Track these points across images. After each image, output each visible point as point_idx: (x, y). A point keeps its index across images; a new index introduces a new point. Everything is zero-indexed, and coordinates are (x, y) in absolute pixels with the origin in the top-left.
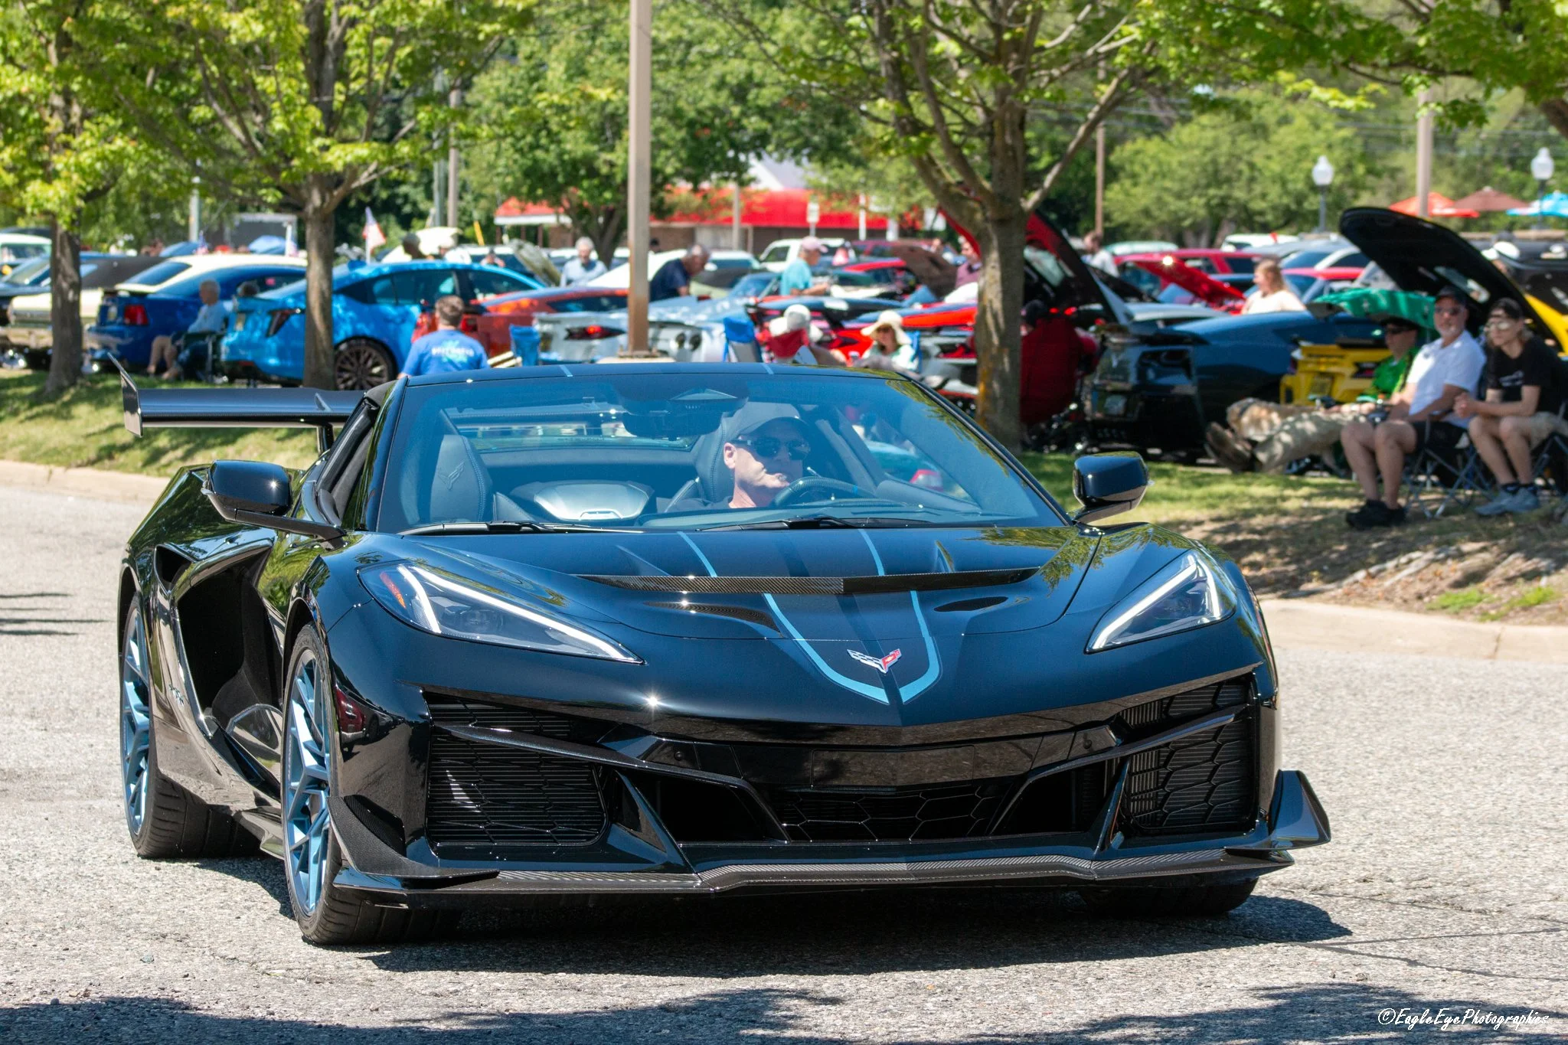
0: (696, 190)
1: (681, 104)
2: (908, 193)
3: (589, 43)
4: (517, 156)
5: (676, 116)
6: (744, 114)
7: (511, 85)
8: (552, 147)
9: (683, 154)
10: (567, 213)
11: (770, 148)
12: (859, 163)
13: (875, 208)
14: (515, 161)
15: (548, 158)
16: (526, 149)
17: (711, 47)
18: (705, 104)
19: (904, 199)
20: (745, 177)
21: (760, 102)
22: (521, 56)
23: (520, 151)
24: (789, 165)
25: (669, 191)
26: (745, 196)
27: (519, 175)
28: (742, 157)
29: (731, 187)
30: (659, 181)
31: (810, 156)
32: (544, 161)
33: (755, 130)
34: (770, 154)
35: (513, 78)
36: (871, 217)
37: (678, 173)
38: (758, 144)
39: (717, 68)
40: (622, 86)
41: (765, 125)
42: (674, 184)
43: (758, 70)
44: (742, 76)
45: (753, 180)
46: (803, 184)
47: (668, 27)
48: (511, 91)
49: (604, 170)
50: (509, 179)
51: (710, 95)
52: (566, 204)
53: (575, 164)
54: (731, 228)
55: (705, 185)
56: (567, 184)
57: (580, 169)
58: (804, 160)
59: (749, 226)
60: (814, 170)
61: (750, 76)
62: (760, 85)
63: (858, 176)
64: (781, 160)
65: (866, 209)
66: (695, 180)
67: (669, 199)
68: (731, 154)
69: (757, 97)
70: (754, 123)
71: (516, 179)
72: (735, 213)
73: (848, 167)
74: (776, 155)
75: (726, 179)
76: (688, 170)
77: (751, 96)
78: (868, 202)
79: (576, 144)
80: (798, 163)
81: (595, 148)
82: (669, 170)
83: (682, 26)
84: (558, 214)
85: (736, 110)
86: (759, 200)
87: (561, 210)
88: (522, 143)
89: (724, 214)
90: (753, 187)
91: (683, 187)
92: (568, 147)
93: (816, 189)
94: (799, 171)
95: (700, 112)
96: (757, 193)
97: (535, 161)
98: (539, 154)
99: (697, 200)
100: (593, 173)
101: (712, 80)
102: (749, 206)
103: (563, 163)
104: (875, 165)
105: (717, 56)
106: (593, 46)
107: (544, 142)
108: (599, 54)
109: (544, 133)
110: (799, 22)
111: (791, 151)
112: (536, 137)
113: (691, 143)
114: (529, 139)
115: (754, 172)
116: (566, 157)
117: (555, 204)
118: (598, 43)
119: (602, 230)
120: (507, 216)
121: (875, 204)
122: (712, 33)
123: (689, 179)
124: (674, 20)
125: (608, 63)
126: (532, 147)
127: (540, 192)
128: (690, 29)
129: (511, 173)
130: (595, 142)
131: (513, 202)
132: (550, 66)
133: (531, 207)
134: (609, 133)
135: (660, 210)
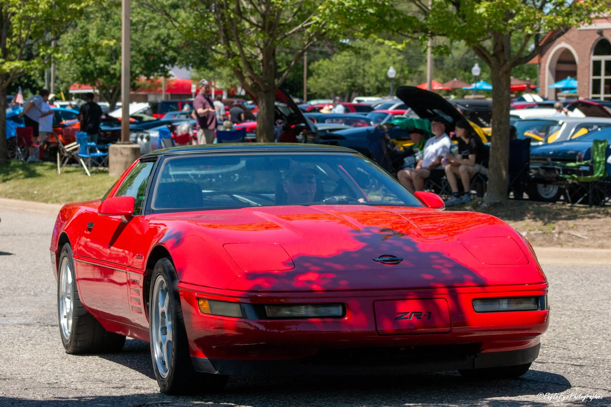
0: (148, 79)
1: (141, 46)
2: (231, 81)
3: (105, 23)
4: (78, 66)
5: (140, 51)
6: (166, 50)
7: (75, 39)
8: (92, 63)
9: (143, 65)
10: (98, 88)
11: (177, 63)
12: (211, 69)
13: (218, 87)
14: (77, 68)
15: (90, 67)
16: (81, 63)
17: (154, 23)
18: (151, 46)
19: (229, 83)
20: (168, 74)
21: (173, 45)
22: (78, 28)
23: (79, 64)
24: (184, 70)
25: (138, 80)
26: (166, 82)
27: (78, 73)
28: (166, 67)
29: (162, 79)
30: (133, 76)
31: (192, 66)
32: (89, 68)
33: (171, 56)
34: (177, 65)
35: (76, 36)
36: (216, 90)
37: (141, 73)
38: (172, 61)
39: (156, 32)
40: (119, 40)
41: (175, 54)
42: (139, 77)
43: (172, 33)
44: (166, 35)
45: (170, 76)
46: (190, 77)
47: (137, 16)
48: (75, 41)
49: (112, 72)
50: (75, 75)
51: (153, 42)
52: (97, 85)
53: (101, 69)
54: (161, 95)
55: (152, 77)
56: (98, 77)
57: (103, 71)
58: (190, 68)
59: (169, 93)
60: (194, 72)
61: (169, 35)
62: (173, 39)
63: (211, 74)
64: (181, 68)
65: (214, 87)
66: (148, 76)
67: (138, 83)
68: (162, 65)
69: (172, 43)
70: (171, 53)
71: (78, 75)
72: (163, 89)
73: (207, 71)
74: (179, 66)
75: (161, 75)
76: (145, 72)
77: (169, 43)
78: (215, 84)
79: (101, 61)
80: (188, 69)
81: (108, 63)
82: (137, 72)
83: (142, 15)
84: (94, 89)
85: (163, 48)
86: (173, 83)
87: (95, 87)
88: (79, 62)
89: (159, 89)
90: (171, 78)
91: (143, 78)
92: (98, 62)
93: (194, 79)
94: (188, 72)
95: (150, 49)
96: (172, 81)
97: (85, 68)
98: (87, 66)
99: (148, 84)
100: (108, 73)
101: (153, 37)
102: (169, 86)
103: (96, 69)
104: (218, 70)
105: (156, 27)
106: (107, 23)
107: (88, 61)
108: (109, 26)
109: (88, 57)
110: (187, 14)
111: (185, 64)
112: (85, 59)
113: (146, 61)
114: (83, 60)
115: (170, 72)
116: (97, 66)
117: (93, 85)
118: (109, 22)
119: (111, 95)
120: (74, 90)
121: (218, 85)
122: (154, 18)
123: (145, 75)
124: (139, 13)
125: (113, 30)
126: (84, 63)
127: (87, 80)
128: (145, 17)
129: (76, 73)
130: (108, 61)
131: (77, 85)
132: (91, 31)
133: (83, 86)
134: (114, 57)
135: (134, 87)
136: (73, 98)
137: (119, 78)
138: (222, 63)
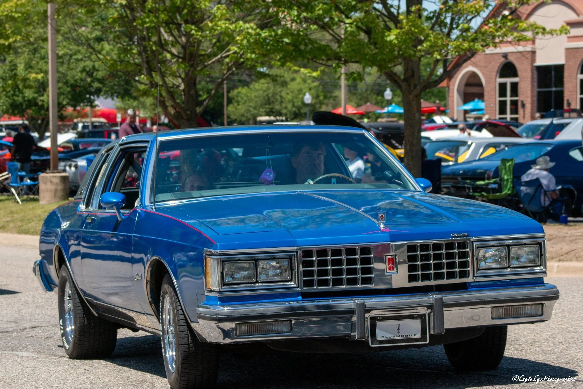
0: (75, 110)
1: (68, 78)
2: (154, 110)
3: (32, 56)
4: (7, 99)
5: (66, 83)
6: (92, 81)
7: (4, 72)
8: (21, 95)
9: (70, 96)
10: (27, 119)
11: (102, 94)
12: (135, 98)
13: (142, 115)
14: (6, 101)
15: (19, 99)
16: (11, 96)
17: (79, 57)
18: (77, 78)
19: (153, 112)
20: (94, 104)
21: (98, 77)
22: (7, 62)
23: (8, 97)
24: (109, 100)
25: (64, 111)
26: (93, 111)
27: (8, 105)
28: (92, 97)
29: (88, 109)
30: (60, 107)
31: (117, 97)
32: (18, 100)
33: (96, 87)
34: (102, 96)
35: (5, 70)
36: (141, 119)
37: (68, 104)
38: (98, 92)
39: (82, 64)
40: (46, 73)
41: (100, 85)
42: (66, 108)
43: (97, 65)
44: (91, 67)
45: (96, 106)
46: (115, 107)
47: (62, 49)
48: (4, 75)
49: (40, 103)
50: (4, 107)
51: (79, 74)
52: (26, 116)
53: (29, 101)
55: (78, 108)
56: (27, 108)
57: (32, 103)
58: (115, 98)
60: (119, 102)
61: (94, 67)
62: (98, 70)
63: (135, 103)
64: (106, 98)
65: (139, 116)
66: (74, 106)
67: (65, 113)
68: (88, 96)
69: (97, 75)
70: (96, 85)
71: (7, 108)
73: (131, 100)
74: (104, 96)
75: (87, 106)
76: (72, 103)
77: (94, 75)
78: (139, 113)
79: (29, 94)
80: (113, 99)
81: (36, 95)
82: (65, 103)
83: (68, 49)
84: (23, 120)
85: (89, 80)
86: (99, 113)
87: (24, 118)
88: (9, 94)
90: (97, 108)
91: (70, 109)
92: (26, 95)
93: (119, 109)
94: (113, 102)
95: (76, 81)
96: (98, 110)
97: (14, 100)
98: (16, 98)
99: (75, 113)
100: (36, 104)
101: (79, 69)
103: (25, 101)
104: (142, 99)
105: (81, 60)
106: (34, 57)
107: (17, 93)
108: (36, 60)
109: (17, 90)
110: (112, 47)
111: (110, 94)
112: (14, 91)
113: (72, 93)
114: (12, 92)
115: (96, 103)
116: (26, 99)
117: (22, 116)
118: (36, 56)
119: (40, 125)
120: (4, 121)
121: (142, 114)
122: (79, 51)
123: (72, 106)
124: (65, 46)
125: (40, 63)
126: (13, 95)
127: (16, 112)
128: (71, 50)
129: (5, 105)
130: (36, 93)
131: (6, 116)
132: (18, 65)
133: (13, 118)
134: (41, 89)
135: (61, 118)
136: (4, 130)
137: (47, 110)
138: (145, 93)
